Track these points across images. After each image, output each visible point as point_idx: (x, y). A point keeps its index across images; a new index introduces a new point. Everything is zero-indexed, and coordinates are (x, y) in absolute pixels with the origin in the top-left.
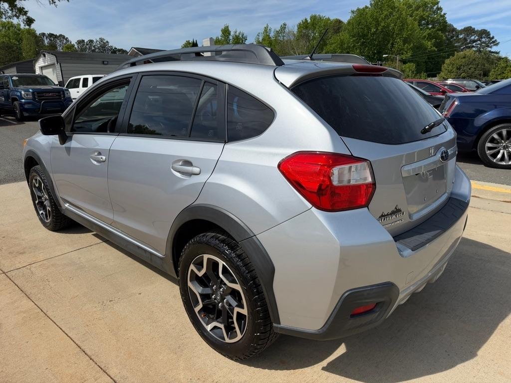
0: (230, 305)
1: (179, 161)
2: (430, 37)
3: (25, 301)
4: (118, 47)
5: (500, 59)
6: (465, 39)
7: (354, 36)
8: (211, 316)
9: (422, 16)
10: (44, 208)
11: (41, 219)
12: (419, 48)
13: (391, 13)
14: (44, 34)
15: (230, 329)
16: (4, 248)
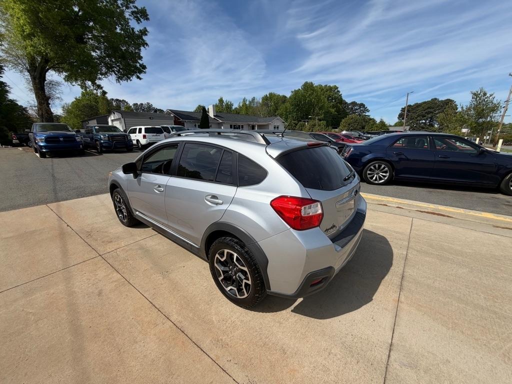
0: (240, 278)
1: (210, 195)
2: (333, 107)
3: (115, 274)
4: (158, 108)
5: (371, 119)
6: (352, 108)
7: (292, 105)
8: (229, 283)
9: (329, 95)
10: (122, 213)
11: (120, 220)
12: (328, 112)
13: (313, 93)
14: (113, 99)
15: (240, 290)
16: (99, 239)
